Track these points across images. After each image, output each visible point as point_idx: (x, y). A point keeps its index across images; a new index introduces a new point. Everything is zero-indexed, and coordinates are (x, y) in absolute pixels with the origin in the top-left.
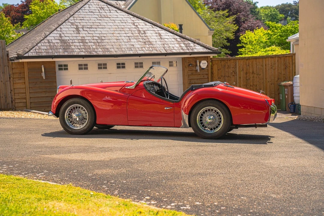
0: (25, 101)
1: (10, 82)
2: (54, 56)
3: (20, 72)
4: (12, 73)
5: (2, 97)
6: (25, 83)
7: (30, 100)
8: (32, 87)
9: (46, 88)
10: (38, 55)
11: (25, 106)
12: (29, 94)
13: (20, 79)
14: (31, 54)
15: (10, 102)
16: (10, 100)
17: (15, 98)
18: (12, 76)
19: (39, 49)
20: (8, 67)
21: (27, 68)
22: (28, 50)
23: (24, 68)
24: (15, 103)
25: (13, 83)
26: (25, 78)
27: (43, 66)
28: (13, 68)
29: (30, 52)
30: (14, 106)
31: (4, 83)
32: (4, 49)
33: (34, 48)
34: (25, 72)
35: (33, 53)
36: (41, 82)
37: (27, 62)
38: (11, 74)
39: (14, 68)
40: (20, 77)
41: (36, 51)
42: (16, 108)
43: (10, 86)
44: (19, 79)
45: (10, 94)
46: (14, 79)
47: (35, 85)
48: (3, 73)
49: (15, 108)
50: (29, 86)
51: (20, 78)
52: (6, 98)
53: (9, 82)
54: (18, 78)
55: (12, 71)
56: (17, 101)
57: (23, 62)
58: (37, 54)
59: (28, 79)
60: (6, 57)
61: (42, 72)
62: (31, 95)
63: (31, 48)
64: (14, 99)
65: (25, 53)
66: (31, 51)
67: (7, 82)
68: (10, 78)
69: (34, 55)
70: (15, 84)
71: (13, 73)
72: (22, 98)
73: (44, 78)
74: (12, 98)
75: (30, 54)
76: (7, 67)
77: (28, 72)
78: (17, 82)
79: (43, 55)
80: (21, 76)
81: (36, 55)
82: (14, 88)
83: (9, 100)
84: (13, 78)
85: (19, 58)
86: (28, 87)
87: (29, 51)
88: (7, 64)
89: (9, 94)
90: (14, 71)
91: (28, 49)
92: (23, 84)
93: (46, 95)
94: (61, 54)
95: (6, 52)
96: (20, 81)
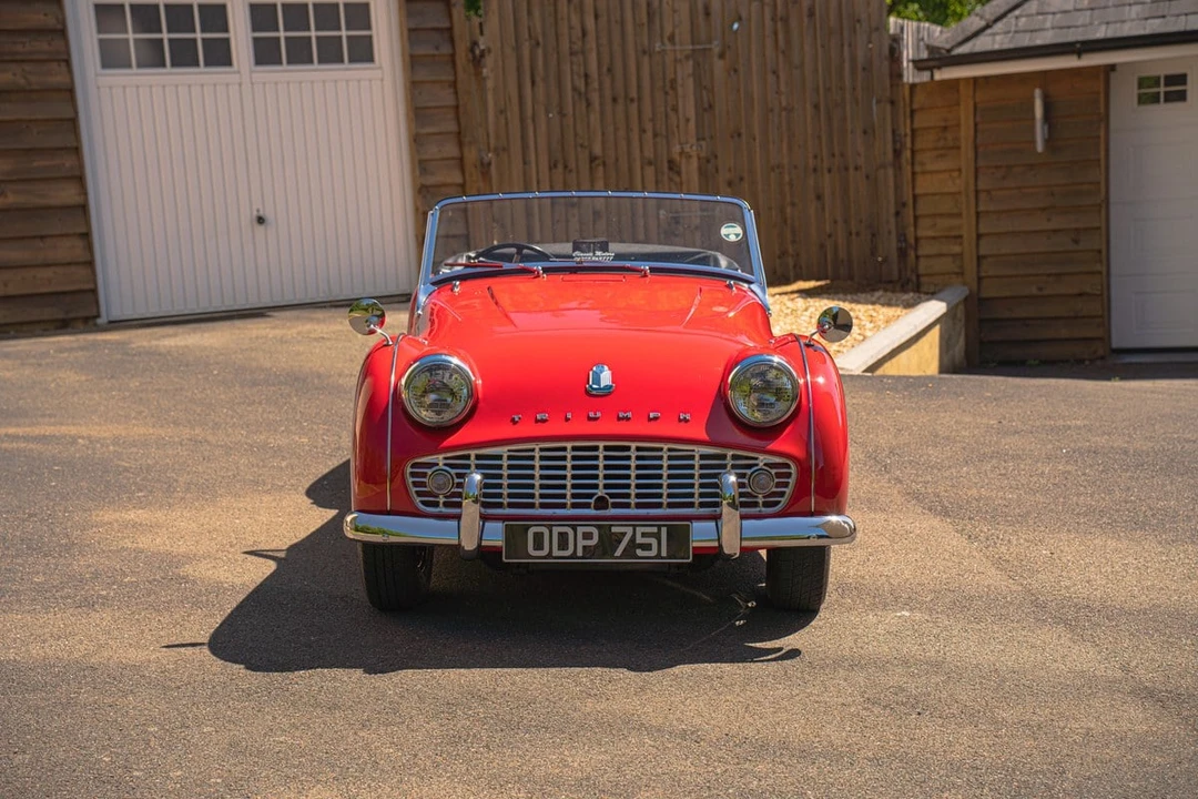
0: (957, 249)
1: (900, 168)
2: (1084, 43)
3: (943, 124)
4: (908, 131)
5: (858, 234)
6: (960, 170)
7: (978, 245)
8: (988, 192)
9: (1053, 194)
10: (1012, 46)
11: (957, 270)
12: (974, 219)
13: (941, 156)
14: (989, 39)
15: (894, 255)
16: (894, 244)
17: (917, 239)
18: (909, 145)
19: (1038, 14)
20: (892, 103)
21: (972, 103)
22: (983, 23)
23: (958, 104)
24: (917, 257)
25: (914, 173)
26: (959, 148)
27: (1038, 92)
28: (915, 106)
29: (989, 31)
30: (912, 271)
31: (867, 177)
32: (877, 29)
33: (1017, 12)
34: (962, 122)
35: (998, 38)
36: (1031, 167)
37: (975, 80)
38: (906, 135)
39: (922, 109)
40: (941, 144)
41: (1016, 25)
42: (923, 279)
43: (897, 187)
44: (938, 157)
45: (892, 220)
46: (919, 157)
47: (1004, 178)
48: (865, 132)
49: (914, 278)
50: (976, 186)
51: (943, 148)
52: (873, 235)
53: (890, 172)
54: (936, 149)
55: (908, 121)
56: (925, 249)
57: (957, 81)
58: (1010, 41)
59: (971, 154)
60: (886, 63)
61: (1033, 118)
62: (981, 226)
63: (1002, 11)
64: (912, 241)
65: (960, 39)
66: (999, 26)
67: (882, 171)
68: (897, 153)
69: (997, 47)
70: (919, 179)
71: (913, 131)
72: (947, 237)
73: (1040, 147)
74: (902, 237)
75: (982, 44)
76: (888, 107)
77: (976, 125)
78: (929, 167)
79: (1039, 42)
80: (945, 139)
81: (1005, 46)
82: (918, 191)
83: (890, 245)
84: (913, 152)
85: (931, 64)
86: (972, 188)
87: (988, 26)
88: (888, 94)
89: (888, 222)
90: (921, 121)
91: (982, 17)
92: (955, 174)
93: (1050, 226)
94: (1128, 30)
95: (886, 43)
96: (941, 165)
